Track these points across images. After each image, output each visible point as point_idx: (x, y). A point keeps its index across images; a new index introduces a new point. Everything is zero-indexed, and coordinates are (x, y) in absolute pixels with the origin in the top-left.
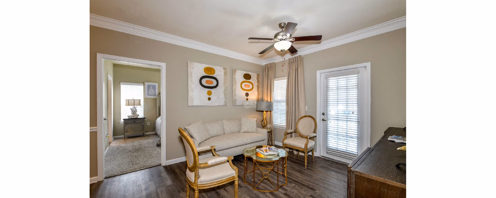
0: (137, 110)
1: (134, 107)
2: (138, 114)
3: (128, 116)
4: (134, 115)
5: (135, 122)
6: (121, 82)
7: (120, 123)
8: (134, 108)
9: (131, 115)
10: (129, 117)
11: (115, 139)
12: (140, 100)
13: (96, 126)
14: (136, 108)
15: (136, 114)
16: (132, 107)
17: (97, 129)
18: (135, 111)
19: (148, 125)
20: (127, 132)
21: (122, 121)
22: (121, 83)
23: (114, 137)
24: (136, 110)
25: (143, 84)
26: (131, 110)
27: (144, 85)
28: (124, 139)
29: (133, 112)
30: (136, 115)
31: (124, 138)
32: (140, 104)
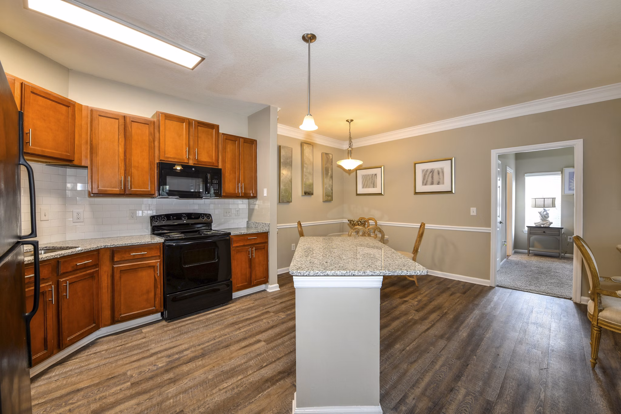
0: (549, 215)
1: (544, 209)
2: (551, 221)
3: (535, 224)
4: (544, 222)
5: (544, 232)
6: (526, 173)
7: (523, 231)
8: (544, 212)
9: (539, 222)
10: (537, 225)
11: (516, 253)
12: (554, 199)
13: (490, 227)
14: (548, 212)
15: (547, 221)
16: (541, 210)
17: (490, 230)
18: (546, 216)
19: (568, 241)
20: (533, 247)
21: (526, 229)
22: (525, 175)
23: (516, 250)
24: (547, 214)
25: (560, 172)
26: (539, 215)
27: (562, 173)
28: (527, 255)
29: (543, 218)
30: (547, 223)
31: (529, 254)
32: (553, 205)
